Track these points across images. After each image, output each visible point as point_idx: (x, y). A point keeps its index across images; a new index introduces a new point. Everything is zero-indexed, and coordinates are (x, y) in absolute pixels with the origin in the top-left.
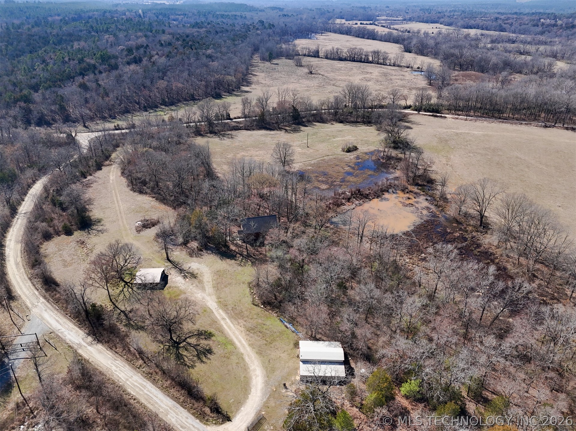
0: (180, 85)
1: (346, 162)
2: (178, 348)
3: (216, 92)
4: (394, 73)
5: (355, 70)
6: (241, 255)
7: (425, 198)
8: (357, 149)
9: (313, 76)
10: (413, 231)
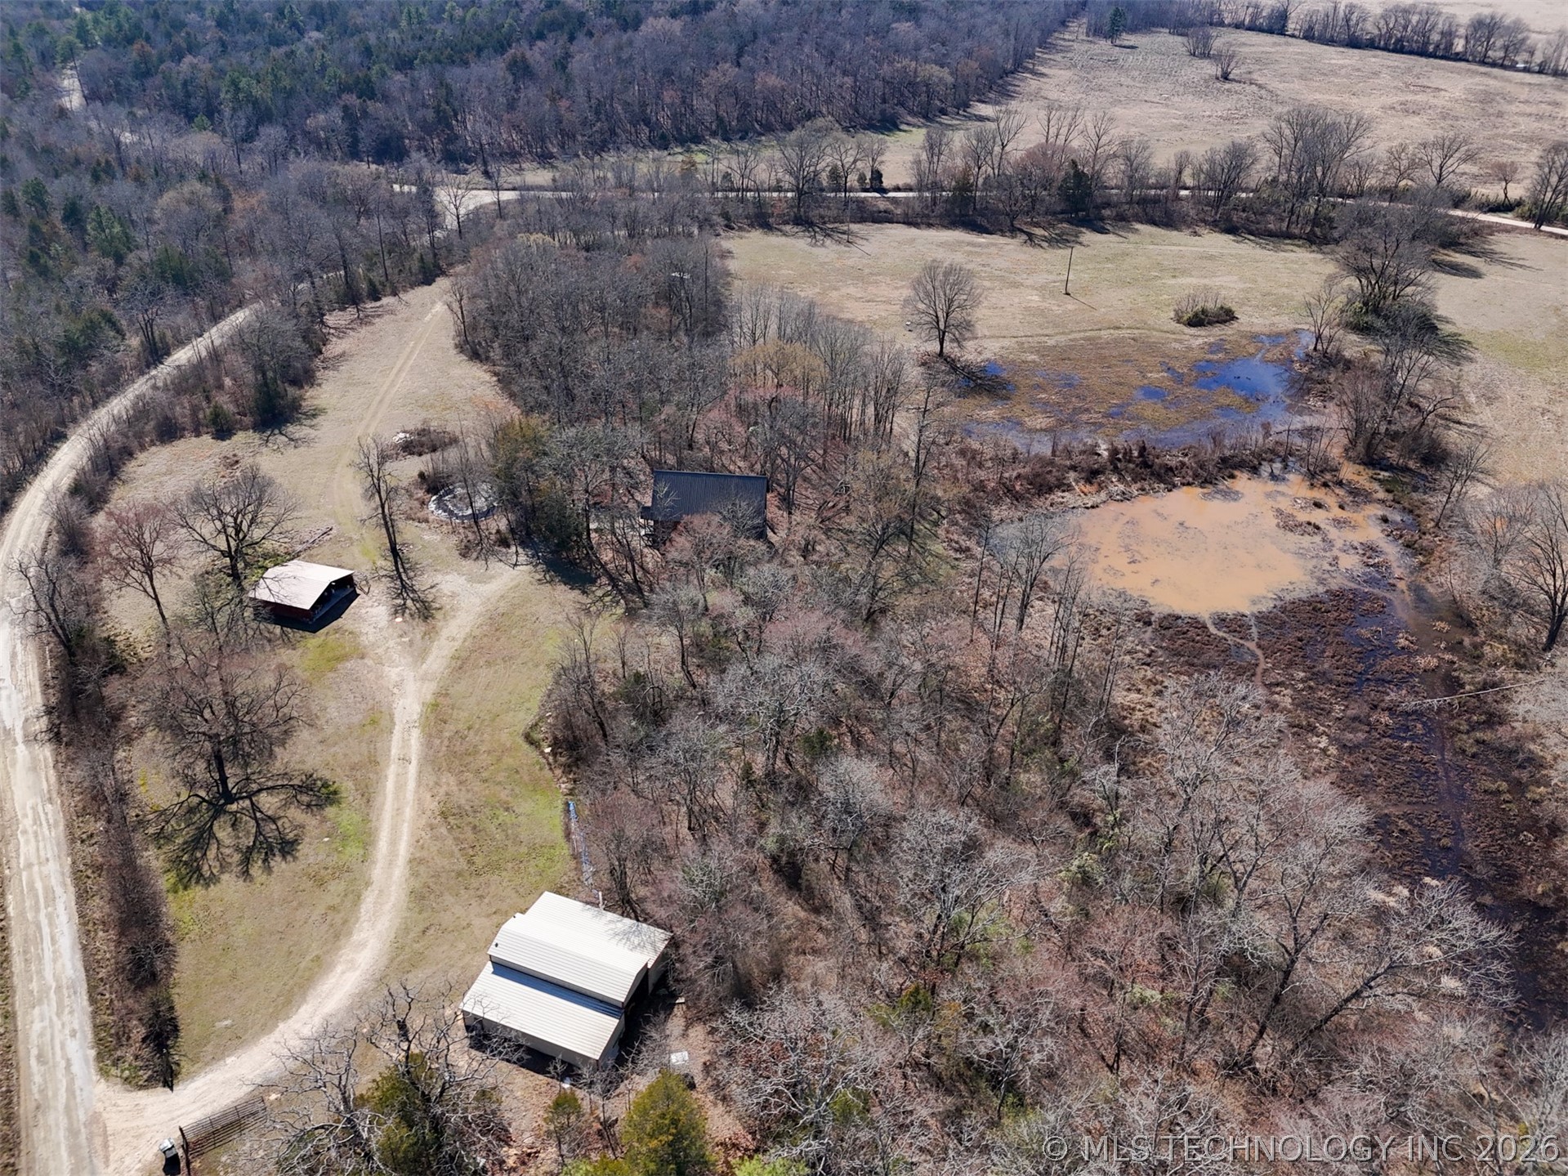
0: (773, 81)
1: (1165, 355)
2: (218, 811)
3: (883, 112)
4: (1524, 94)
5: (1385, 78)
6: (613, 581)
7: (1380, 513)
8: (1234, 318)
9: (1227, 86)
10: (1261, 618)
